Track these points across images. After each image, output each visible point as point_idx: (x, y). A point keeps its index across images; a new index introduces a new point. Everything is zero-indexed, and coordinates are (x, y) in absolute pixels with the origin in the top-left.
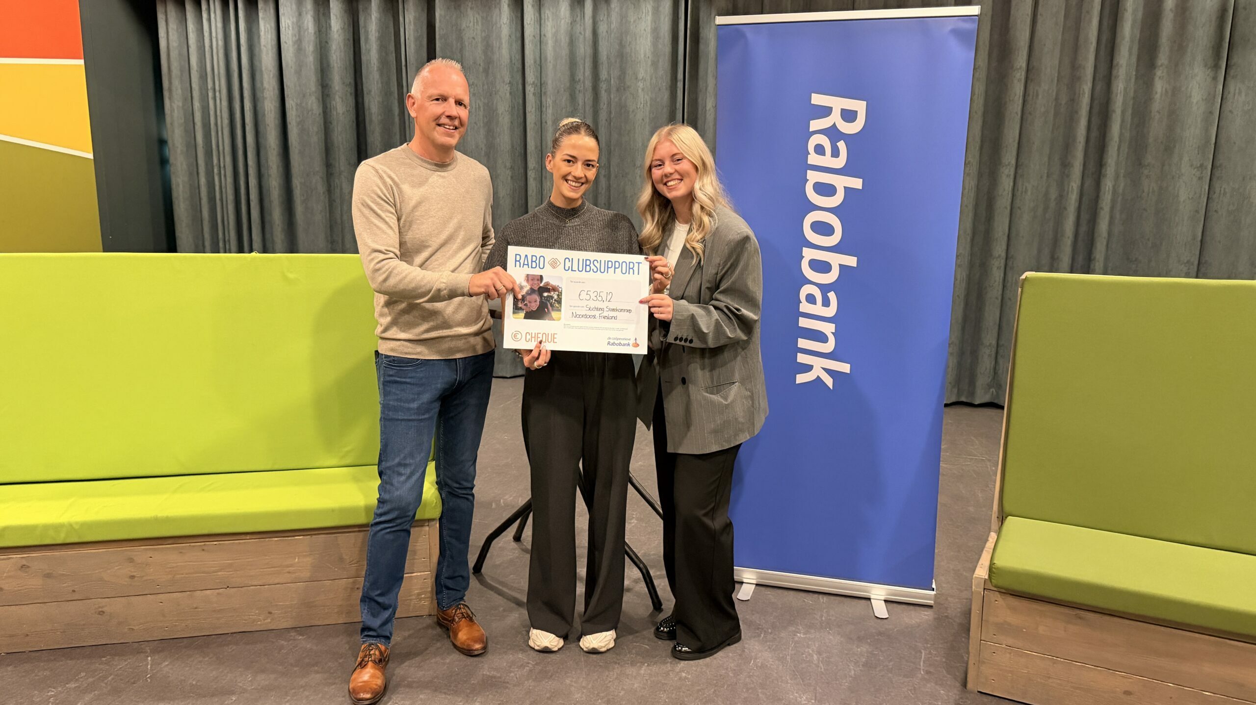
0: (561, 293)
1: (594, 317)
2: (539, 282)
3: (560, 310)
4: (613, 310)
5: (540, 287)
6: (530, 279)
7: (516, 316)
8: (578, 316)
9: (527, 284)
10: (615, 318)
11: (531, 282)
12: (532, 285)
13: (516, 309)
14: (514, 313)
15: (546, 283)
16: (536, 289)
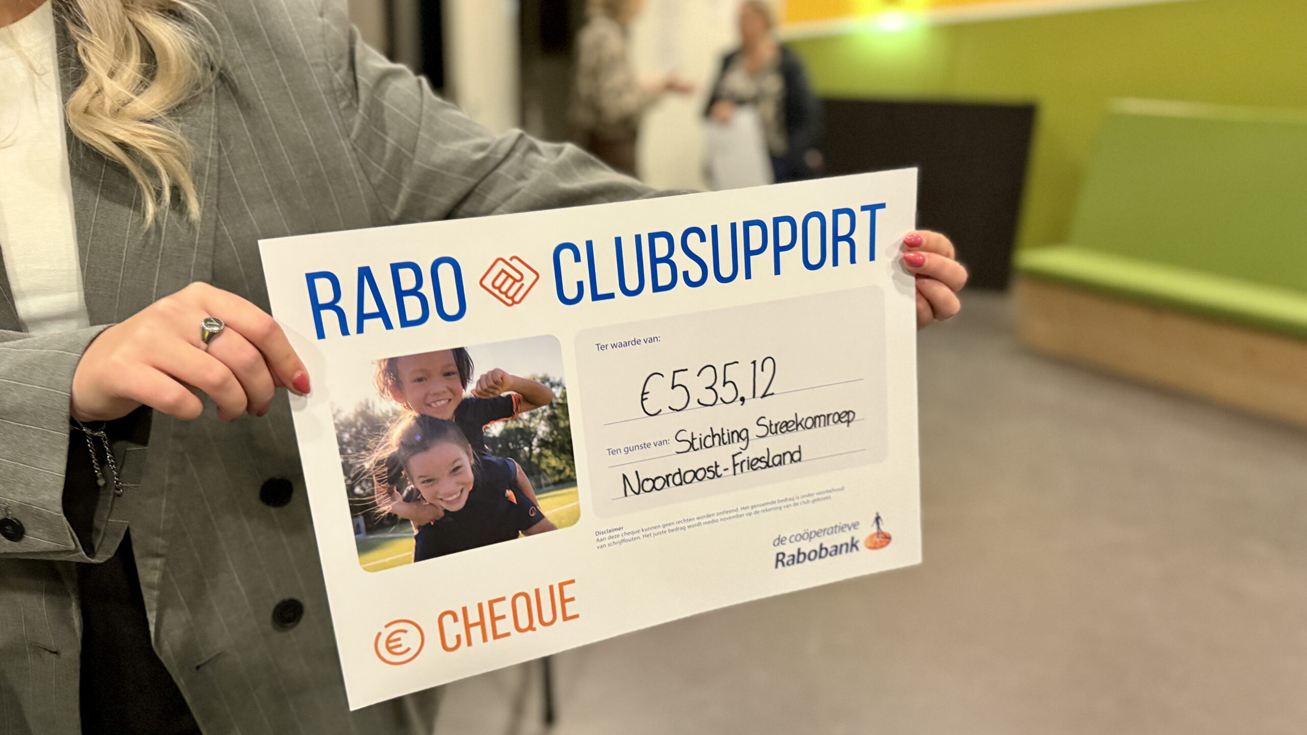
0: (564, 406)
1: (713, 471)
2: (456, 381)
3: (570, 481)
4: (785, 427)
5: (466, 403)
6: (407, 375)
7: (376, 556)
8: (648, 485)
9: (399, 407)
10: (795, 457)
11: (415, 391)
12: (422, 403)
13: (370, 530)
14: (363, 548)
15: (485, 377)
16: (447, 413)
